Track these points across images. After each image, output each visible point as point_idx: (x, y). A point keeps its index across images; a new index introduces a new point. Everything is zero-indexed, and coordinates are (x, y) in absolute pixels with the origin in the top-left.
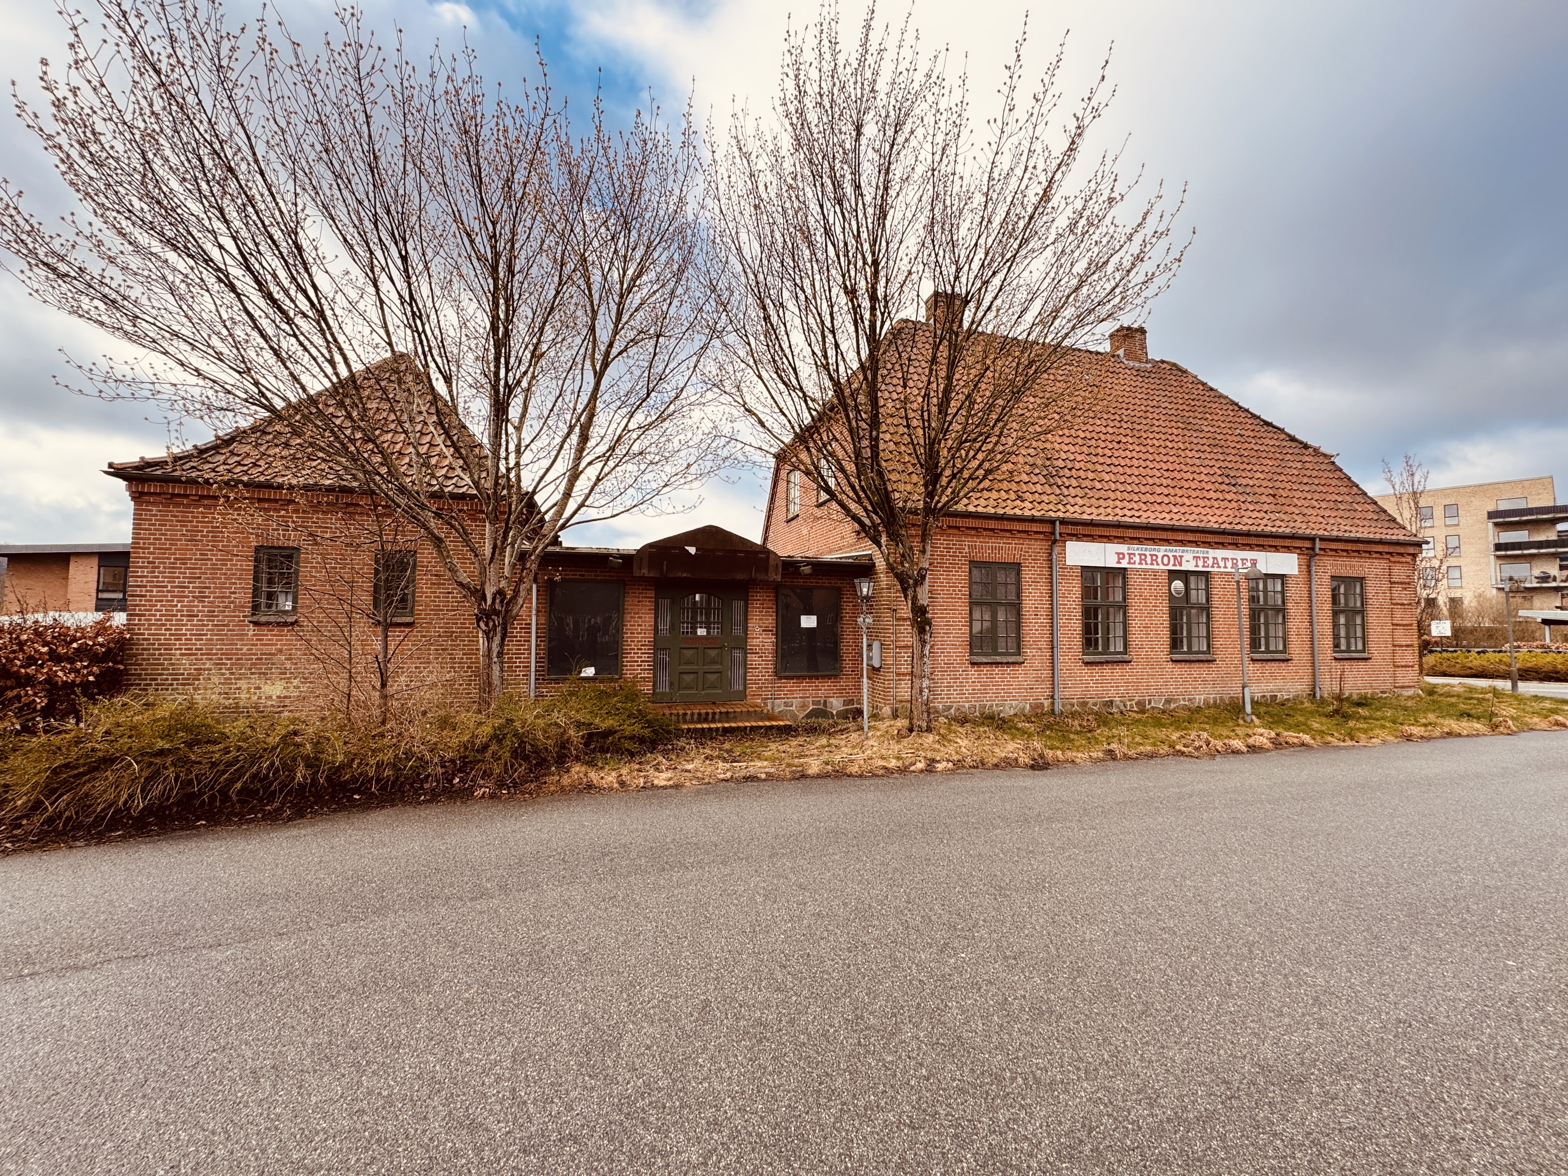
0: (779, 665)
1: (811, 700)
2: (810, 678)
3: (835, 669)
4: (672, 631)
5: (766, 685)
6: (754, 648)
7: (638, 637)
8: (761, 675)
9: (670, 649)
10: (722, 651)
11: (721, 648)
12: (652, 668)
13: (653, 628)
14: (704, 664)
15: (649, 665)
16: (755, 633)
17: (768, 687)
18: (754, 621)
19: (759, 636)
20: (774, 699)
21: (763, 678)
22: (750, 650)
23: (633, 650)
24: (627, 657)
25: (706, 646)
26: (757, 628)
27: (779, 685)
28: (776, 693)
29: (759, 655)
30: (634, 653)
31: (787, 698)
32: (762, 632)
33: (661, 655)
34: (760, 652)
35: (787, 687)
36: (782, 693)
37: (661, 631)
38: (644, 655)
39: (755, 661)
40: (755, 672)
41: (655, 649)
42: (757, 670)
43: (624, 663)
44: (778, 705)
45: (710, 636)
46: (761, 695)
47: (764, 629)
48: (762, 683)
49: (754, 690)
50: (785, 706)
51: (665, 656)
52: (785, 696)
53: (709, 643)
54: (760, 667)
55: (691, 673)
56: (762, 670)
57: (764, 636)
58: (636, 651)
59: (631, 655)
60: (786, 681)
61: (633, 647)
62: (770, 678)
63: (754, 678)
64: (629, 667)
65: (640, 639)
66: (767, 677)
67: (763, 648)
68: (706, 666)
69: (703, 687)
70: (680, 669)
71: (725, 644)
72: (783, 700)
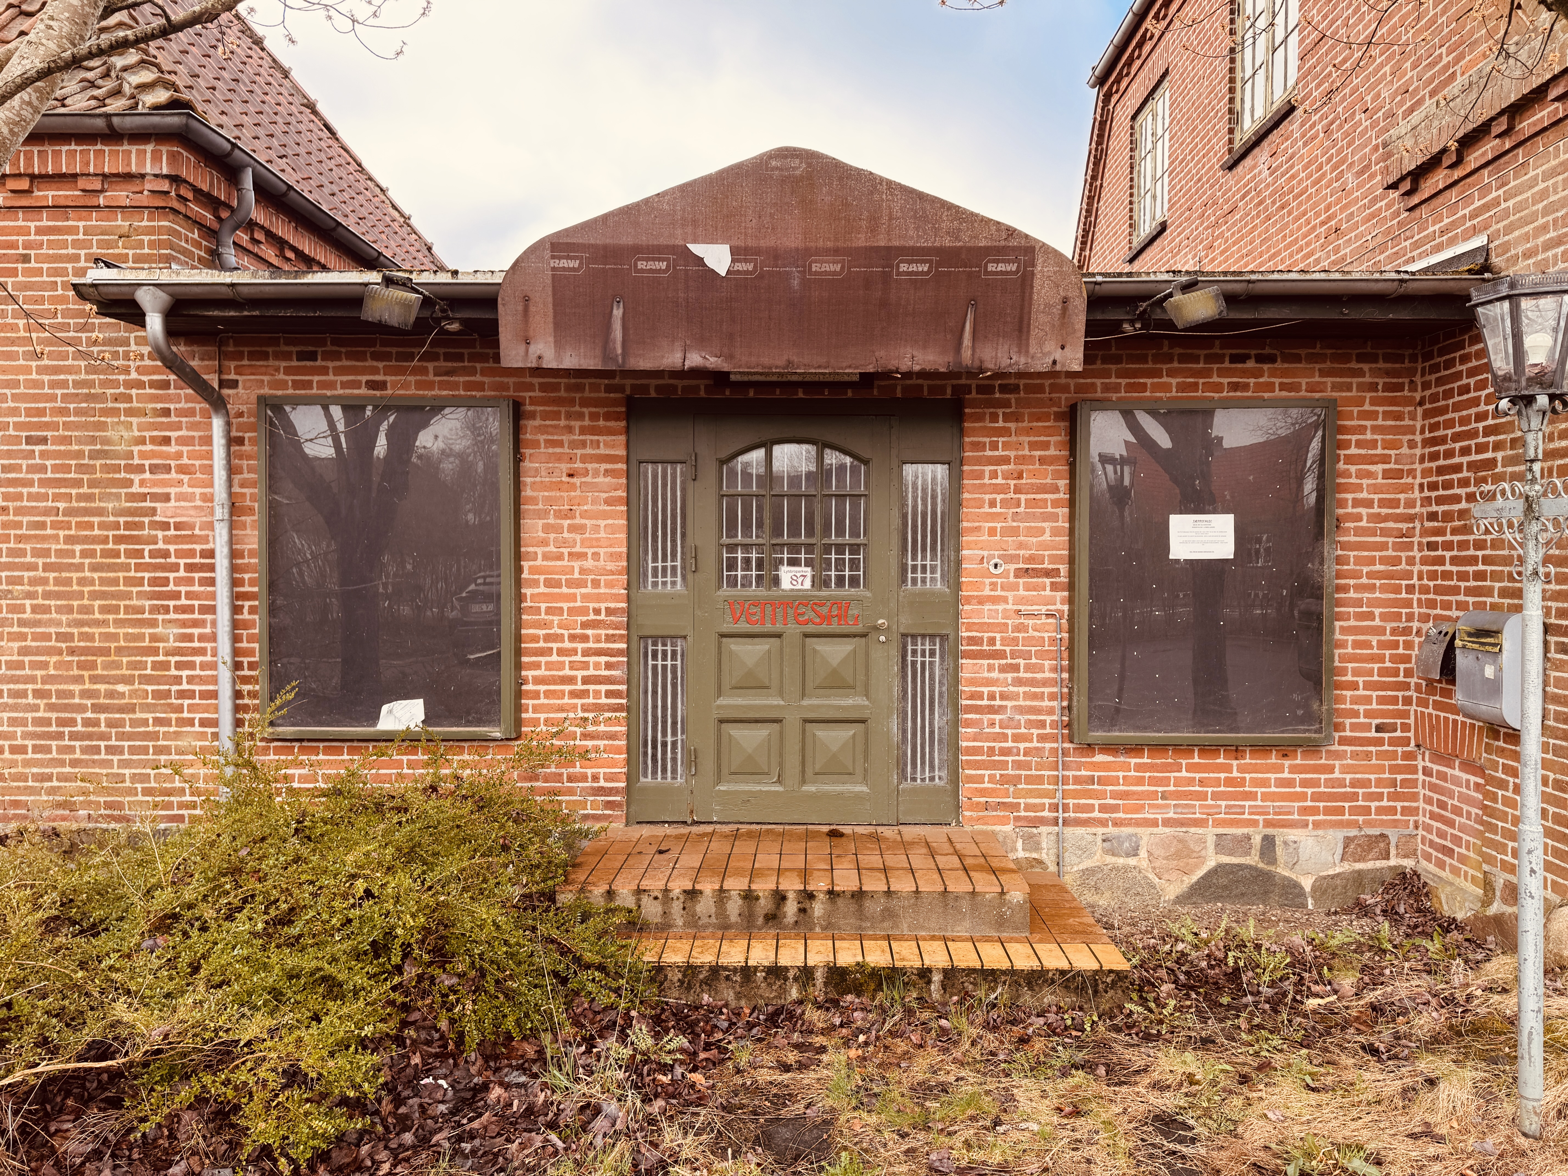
0: (1081, 702)
1: (1210, 833)
2: (1209, 749)
3: (1310, 718)
4: (690, 576)
5: (1034, 772)
6: (986, 635)
7: (572, 598)
8: (1013, 735)
9: (685, 637)
10: (867, 646)
11: (864, 635)
12: (624, 701)
13: (625, 564)
14: (804, 689)
15: (609, 694)
16: (987, 581)
17: (1040, 779)
18: (986, 537)
19: (1003, 593)
20: (1066, 822)
21: (1022, 746)
22: (972, 641)
23: (555, 641)
24: (537, 666)
25: (810, 628)
26: (996, 560)
27: (1083, 773)
28: (1071, 802)
29: (1004, 662)
30: (561, 652)
31: (1117, 823)
32: (1016, 576)
33: (655, 657)
34: (1008, 649)
35: (1115, 781)
36: (1096, 802)
37: (655, 575)
38: (592, 659)
39: (989, 682)
40: (992, 724)
41: (635, 638)
42: (997, 717)
43: (524, 687)
44: (1079, 848)
45: (824, 593)
46: (1015, 807)
47: (1021, 566)
48: (1018, 765)
49: (985, 789)
50: (1106, 852)
51: (669, 663)
52: (1106, 816)
53: (823, 618)
54: (1009, 704)
55: (757, 721)
56: (1017, 717)
57: (1022, 592)
58: (567, 645)
59: (548, 659)
60: (1110, 759)
61: (556, 630)
62: (1048, 745)
63: (986, 744)
64: (543, 701)
65: (579, 604)
66: (1035, 744)
67: (1021, 635)
68: (810, 697)
69: (803, 772)
70: (719, 707)
71: (880, 621)
72: (1100, 830)
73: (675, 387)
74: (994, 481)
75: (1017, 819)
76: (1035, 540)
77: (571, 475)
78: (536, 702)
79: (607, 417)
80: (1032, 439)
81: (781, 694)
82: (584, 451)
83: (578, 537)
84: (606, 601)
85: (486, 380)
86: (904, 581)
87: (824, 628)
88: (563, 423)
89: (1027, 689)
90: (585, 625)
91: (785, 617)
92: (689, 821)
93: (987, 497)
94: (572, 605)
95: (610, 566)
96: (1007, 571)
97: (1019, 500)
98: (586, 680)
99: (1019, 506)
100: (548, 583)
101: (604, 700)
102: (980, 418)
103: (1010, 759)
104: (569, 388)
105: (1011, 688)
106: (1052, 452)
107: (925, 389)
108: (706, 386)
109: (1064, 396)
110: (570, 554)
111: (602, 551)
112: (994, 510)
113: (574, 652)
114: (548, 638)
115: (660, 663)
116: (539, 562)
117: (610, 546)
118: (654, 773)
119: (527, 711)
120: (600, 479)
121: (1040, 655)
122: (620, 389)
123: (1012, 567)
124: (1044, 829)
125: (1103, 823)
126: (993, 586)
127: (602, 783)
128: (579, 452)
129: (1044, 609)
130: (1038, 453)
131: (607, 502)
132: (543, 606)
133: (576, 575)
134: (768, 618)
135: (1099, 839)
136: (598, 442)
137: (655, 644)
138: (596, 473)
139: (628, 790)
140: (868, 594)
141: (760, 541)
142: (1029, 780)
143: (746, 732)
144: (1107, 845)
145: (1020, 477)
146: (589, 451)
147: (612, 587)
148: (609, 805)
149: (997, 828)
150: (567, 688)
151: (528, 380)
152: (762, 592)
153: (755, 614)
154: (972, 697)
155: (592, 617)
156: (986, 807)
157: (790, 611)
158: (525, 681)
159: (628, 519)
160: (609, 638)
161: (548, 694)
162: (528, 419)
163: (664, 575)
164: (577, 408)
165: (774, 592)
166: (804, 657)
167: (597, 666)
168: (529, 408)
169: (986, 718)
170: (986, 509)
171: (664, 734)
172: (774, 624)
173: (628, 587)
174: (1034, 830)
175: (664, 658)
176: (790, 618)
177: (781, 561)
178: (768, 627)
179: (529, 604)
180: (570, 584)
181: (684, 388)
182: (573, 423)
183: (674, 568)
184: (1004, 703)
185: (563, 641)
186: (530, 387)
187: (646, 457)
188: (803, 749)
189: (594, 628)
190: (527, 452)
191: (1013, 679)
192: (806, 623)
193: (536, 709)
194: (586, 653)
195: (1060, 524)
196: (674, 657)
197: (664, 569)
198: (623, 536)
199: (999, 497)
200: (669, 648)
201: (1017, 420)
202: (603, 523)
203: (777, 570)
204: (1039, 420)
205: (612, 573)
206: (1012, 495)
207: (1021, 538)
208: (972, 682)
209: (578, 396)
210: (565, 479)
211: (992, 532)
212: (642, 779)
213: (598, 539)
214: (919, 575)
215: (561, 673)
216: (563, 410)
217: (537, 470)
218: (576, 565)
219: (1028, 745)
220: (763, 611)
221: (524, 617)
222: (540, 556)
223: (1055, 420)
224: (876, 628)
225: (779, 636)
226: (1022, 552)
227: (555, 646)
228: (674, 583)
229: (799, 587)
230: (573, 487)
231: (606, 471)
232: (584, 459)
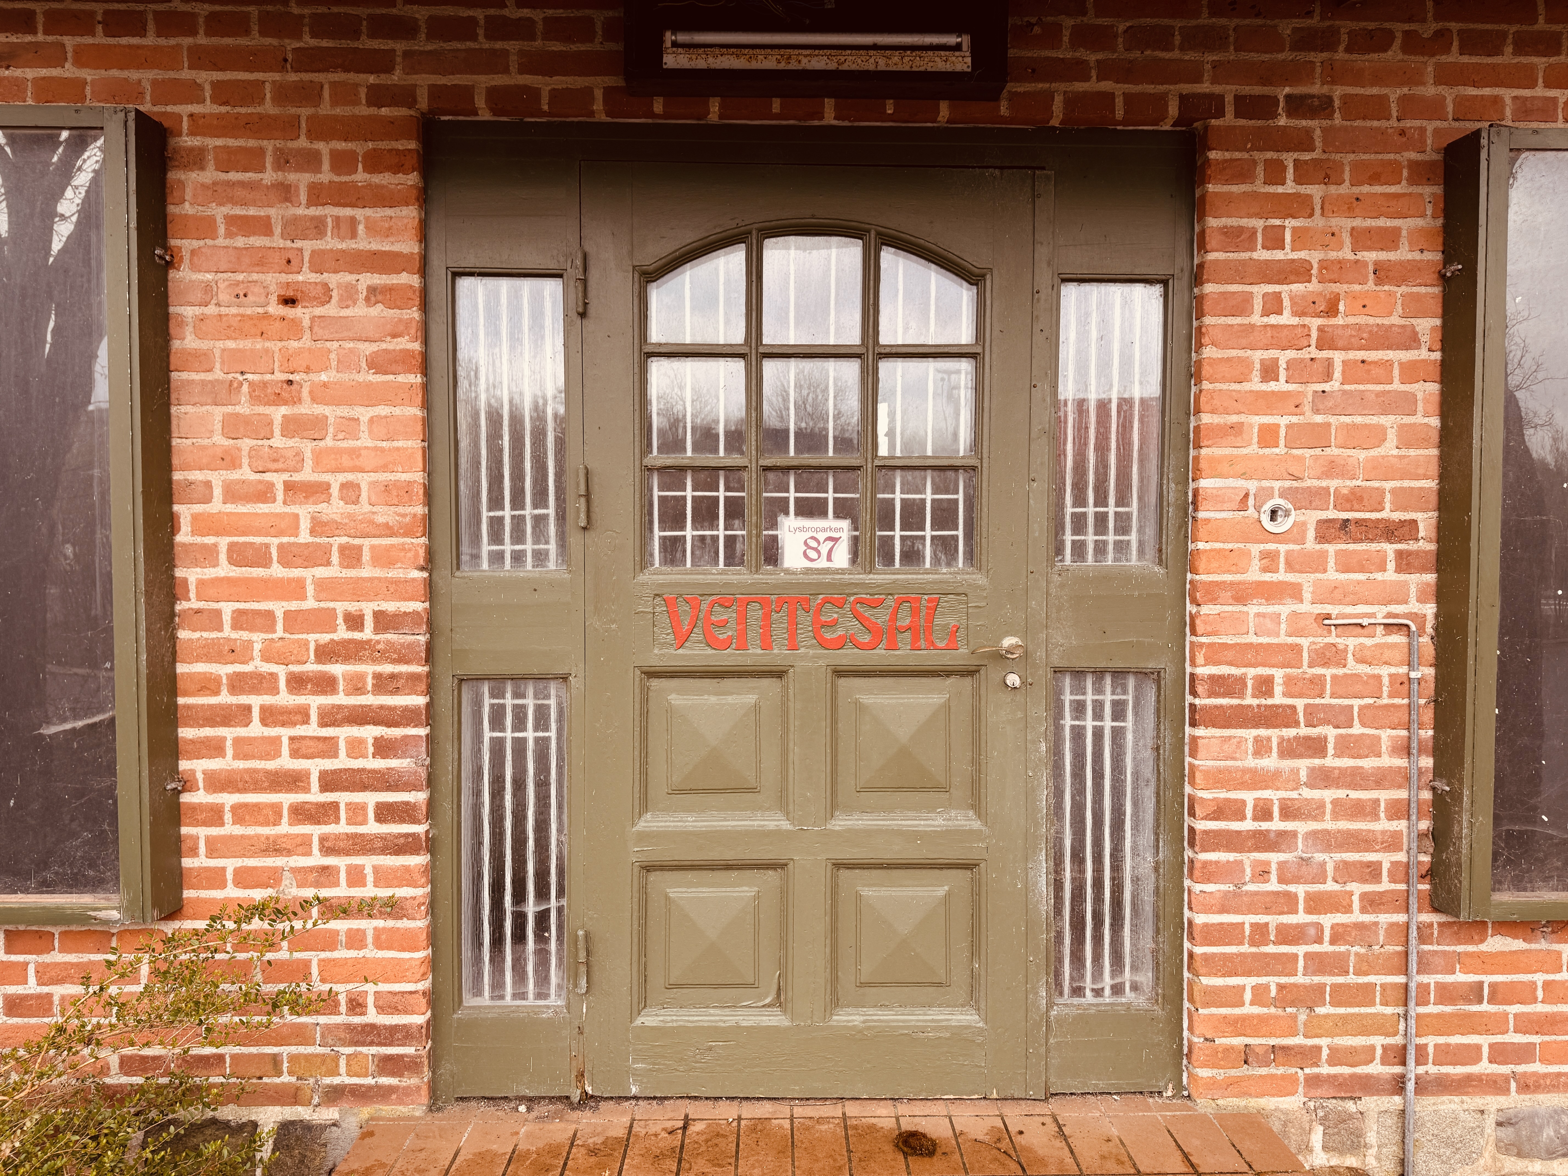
0: (1477, 826)
4: (575, 539)
5: (1352, 979)
6: (1251, 672)
7: (296, 589)
8: (1309, 897)
9: (565, 678)
10: (976, 694)
11: (970, 672)
12: (420, 829)
13: (420, 510)
14: (834, 793)
15: (385, 813)
16: (1255, 549)
17: (1364, 994)
18: (1253, 449)
19: (1291, 577)
20: (1423, 1087)
21: (1328, 920)
22: (1221, 686)
23: (255, 690)
24: (215, 748)
25: (849, 656)
26: (1277, 501)
27: (1460, 977)
28: (1431, 1041)
29: (1291, 732)
30: (270, 716)
31: (1527, 1085)
32: (1321, 538)
33: (497, 722)
34: (1300, 704)
35: (1526, 994)
36: (1484, 1041)
37: (496, 537)
38: (344, 733)
39: (1258, 779)
40: (1263, 874)
41: (447, 683)
42: (1274, 858)
43: (185, 798)
44: (1448, 1143)
45: (881, 577)
46: (1311, 1055)
47: (1332, 514)
48: (1318, 964)
49: (1244, 1019)
50: (1504, 1148)
51: (530, 735)
52: (1505, 1069)
53: (876, 633)
54: (1301, 827)
55: (728, 867)
56: (1319, 857)
57: (1333, 575)
58: (284, 698)
59: (241, 732)
60: (1518, 944)
61: (257, 665)
62: (1385, 918)
63: (1249, 919)
64: (230, 829)
65: (310, 603)
66: (1357, 916)
67: (1328, 672)
68: (849, 809)
69: (834, 980)
70: (643, 837)
71: (1008, 642)
72: (1493, 1103)
73: (534, 93)
74: (1273, 320)
75: (1313, 1081)
76: (1362, 455)
77: (289, 301)
78: (214, 831)
79: (374, 163)
80: (1358, 222)
81: (783, 803)
82: (319, 245)
83: (308, 448)
84: (375, 596)
85: (88, 75)
86: (1059, 550)
87: (880, 656)
88: (269, 176)
89: (1341, 793)
90: (325, 653)
91: (792, 634)
92: (576, 1096)
93: (1258, 356)
94: (294, 605)
95: (385, 515)
96: (1301, 526)
97: (1329, 362)
98: (330, 781)
99: (1328, 376)
100: (238, 555)
101: (373, 827)
102: (1243, 174)
103: (1300, 950)
104: (283, 95)
105: (1308, 793)
106: (1404, 254)
107: (1119, 102)
108: (608, 92)
109: (1430, 126)
110: (289, 487)
111: (364, 480)
112: (1272, 386)
113: (302, 715)
114: (239, 683)
115: (509, 734)
116: (217, 506)
117: (384, 468)
118: (498, 985)
119: (194, 852)
120: (360, 310)
121: (1369, 717)
122: (405, 97)
123: (1313, 517)
124: (1372, 1104)
125: (1496, 1085)
126: (1270, 561)
127: (372, 1017)
128: (308, 246)
129: (1380, 613)
130: (1371, 256)
131: (376, 364)
132: (227, 609)
133: (304, 537)
134: (753, 635)
135: (1490, 1122)
136: (353, 221)
137: (497, 693)
138: (349, 296)
139: (433, 1028)
140: (980, 579)
141: (736, 460)
142: (1342, 995)
143: (705, 892)
144: (1507, 1133)
145: (1331, 310)
146: (330, 243)
147: (390, 563)
148: (389, 1065)
149: (1269, 1103)
150: (287, 799)
151: (186, 74)
152: (740, 576)
153: (723, 624)
154: (1220, 811)
155: (342, 633)
156: (1247, 1056)
157: (805, 619)
158: (188, 785)
159: (427, 405)
160: (383, 684)
161: (242, 813)
162: (187, 167)
163: (518, 536)
164: (303, 142)
165: (767, 576)
166: (834, 722)
167: (356, 747)
168: (188, 141)
169: (1249, 859)
170: (1256, 384)
171: (519, 896)
172: (766, 645)
173: (430, 562)
174: (1351, 1106)
175: (520, 723)
176: (804, 635)
177: (782, 506)
178: (754, 655)
179: (194, 604)
180: (289, 556)
181: (555, 94)
182: (292, 177)
183: (540, 521)
184: (1289, 826)
185: (274, 690)
186: (192, 93)
187: (470, 261)
188: (834, 929)
189: (347, 659)
190: (184, 245)
191: (1312, 770)
192: (840, 644)
193: (215, 848)
194: (329, 718)
195: (1419, 419)
196: (542, 722)
197: (518, 522)
198: (414, 444)
199: (1284, 357)
200: (530, 702)
201: (1326, 180)
202: (364, 414)
203: (774, 525)
204: (1375, 179)
205: (389, 531)
206: (1313, 352)
207: (1333, 451)
208: (1220, 779)
209: (305, 112)
210: (275, 309)
211: (1268, 436)
212: (469, 1001)
213: (354, 453)
214: (1090, 538)
215: (271, 765)
216: (269, 146)
217: (208, 288)
218: (304, 512)
219: (1340, 918)
220: (742, 619)
221: (183, 634)
222: (217, 492)
223: (1412, 181)
224: (1000, 657)
225: (779, 674)
226: (1333, 484)
227: (255, 701)
228: (540, 557)
229: (823, 564)
230: (294, 329)
231: (372, 290)
232: (320, 262)
